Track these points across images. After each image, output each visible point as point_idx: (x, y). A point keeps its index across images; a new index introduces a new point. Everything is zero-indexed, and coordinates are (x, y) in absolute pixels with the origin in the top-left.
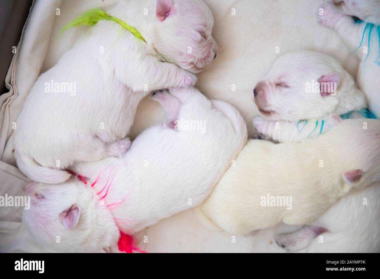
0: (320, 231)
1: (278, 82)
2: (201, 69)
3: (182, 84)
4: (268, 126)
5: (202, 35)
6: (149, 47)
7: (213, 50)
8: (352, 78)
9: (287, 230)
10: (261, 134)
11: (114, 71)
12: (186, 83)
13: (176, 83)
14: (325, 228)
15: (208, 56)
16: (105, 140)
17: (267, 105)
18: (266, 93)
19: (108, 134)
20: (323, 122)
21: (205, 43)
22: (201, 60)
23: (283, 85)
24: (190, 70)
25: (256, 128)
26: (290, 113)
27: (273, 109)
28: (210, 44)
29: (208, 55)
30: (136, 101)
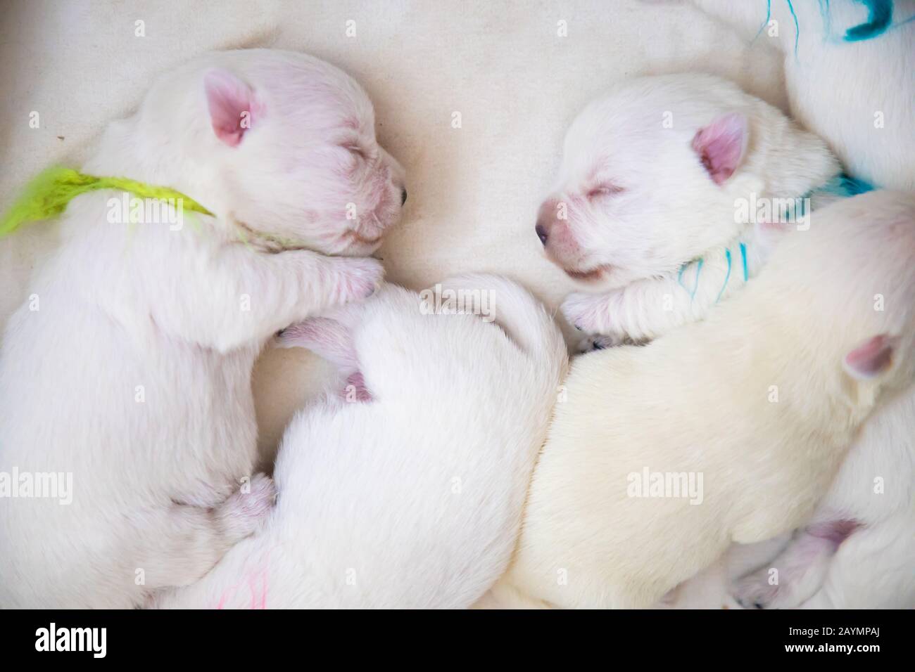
0: (841, 532)
1: (589, 186)
2: (378, 240)
3: (347, 297)
4: (606, 308)
5: (353, 151)
6: (223, 222)
7: (394, 182)
8: (777, 111)
9: (754, 560)
10: (597, 335)
11: (151, 317)
12: (353, 289)
13: (328, 296)
14: (849, 519)
15: (384, 201)
16: (203, 503)
17: (584, 256)
18: (569, 225)
19: (205, 484)
20: (743, 248)
21: (368, 170)
22: (370, 215)
23: (608, 190)
24: (351, 251)
25: (579, 325)
26: (650, 254)
27: (604, 260)
28: (380, 168)
29: (383, 199)
30: (240, 375)
